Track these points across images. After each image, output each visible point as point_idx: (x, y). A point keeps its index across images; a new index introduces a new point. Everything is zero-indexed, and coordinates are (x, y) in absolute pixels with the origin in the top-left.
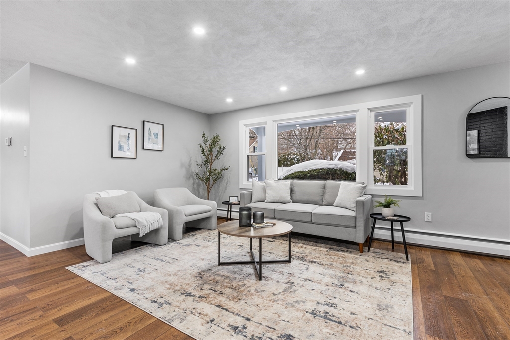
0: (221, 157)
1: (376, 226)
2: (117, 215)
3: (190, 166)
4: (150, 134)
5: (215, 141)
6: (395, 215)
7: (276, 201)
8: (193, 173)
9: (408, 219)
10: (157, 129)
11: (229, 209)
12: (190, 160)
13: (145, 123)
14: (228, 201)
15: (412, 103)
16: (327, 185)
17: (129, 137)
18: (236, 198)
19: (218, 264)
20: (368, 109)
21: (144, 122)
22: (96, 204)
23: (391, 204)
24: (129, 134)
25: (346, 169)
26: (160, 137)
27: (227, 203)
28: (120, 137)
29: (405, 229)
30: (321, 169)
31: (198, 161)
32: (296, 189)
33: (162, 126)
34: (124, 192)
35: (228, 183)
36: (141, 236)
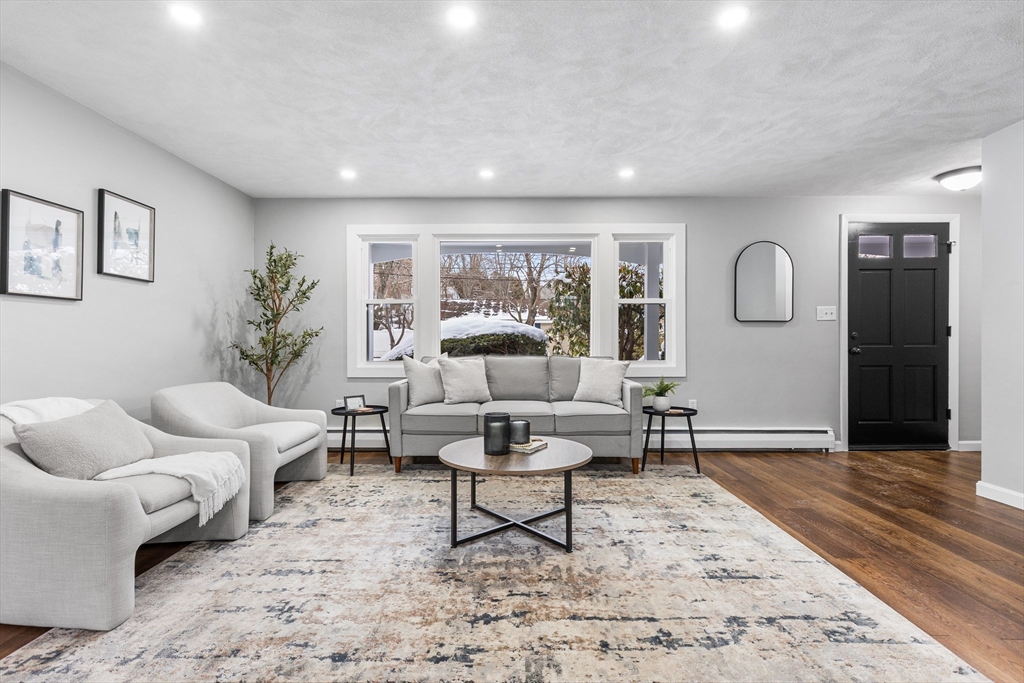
0: (306, 306)
1: (652, 428)
2: (103, 475)
3: (213, 326)
4: (117, 232)
5: (280, 266)
6: (672, 408)
7: (467, 399)
8: (221, 343)
9: (694, 412)
10: (137, 218)
11: (349, 428)
12: (215, 310)
13: (107, 197)
14: (343, 408)
15: (672, 235)
16: (553, 365)
17: (57, 230)
18: (360, 400)
19: (449, 545)
20: (613, 235)
21: (101, 193)
22: (18, 449)
23: (666, 391)
24: (58, 223)
25: (533, 335)
26: (144, 241)
27: (343, 412)
28: (31, 228)
29: (694, 428)
30: (492, 335)
31: (231, 313)
32: (494, 373)
33: (147, 212)
34: (85, 405)
35: (316, 367)
36: (203, 521)
